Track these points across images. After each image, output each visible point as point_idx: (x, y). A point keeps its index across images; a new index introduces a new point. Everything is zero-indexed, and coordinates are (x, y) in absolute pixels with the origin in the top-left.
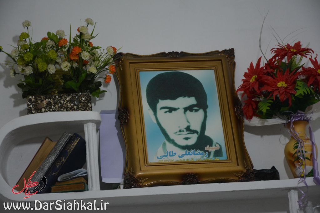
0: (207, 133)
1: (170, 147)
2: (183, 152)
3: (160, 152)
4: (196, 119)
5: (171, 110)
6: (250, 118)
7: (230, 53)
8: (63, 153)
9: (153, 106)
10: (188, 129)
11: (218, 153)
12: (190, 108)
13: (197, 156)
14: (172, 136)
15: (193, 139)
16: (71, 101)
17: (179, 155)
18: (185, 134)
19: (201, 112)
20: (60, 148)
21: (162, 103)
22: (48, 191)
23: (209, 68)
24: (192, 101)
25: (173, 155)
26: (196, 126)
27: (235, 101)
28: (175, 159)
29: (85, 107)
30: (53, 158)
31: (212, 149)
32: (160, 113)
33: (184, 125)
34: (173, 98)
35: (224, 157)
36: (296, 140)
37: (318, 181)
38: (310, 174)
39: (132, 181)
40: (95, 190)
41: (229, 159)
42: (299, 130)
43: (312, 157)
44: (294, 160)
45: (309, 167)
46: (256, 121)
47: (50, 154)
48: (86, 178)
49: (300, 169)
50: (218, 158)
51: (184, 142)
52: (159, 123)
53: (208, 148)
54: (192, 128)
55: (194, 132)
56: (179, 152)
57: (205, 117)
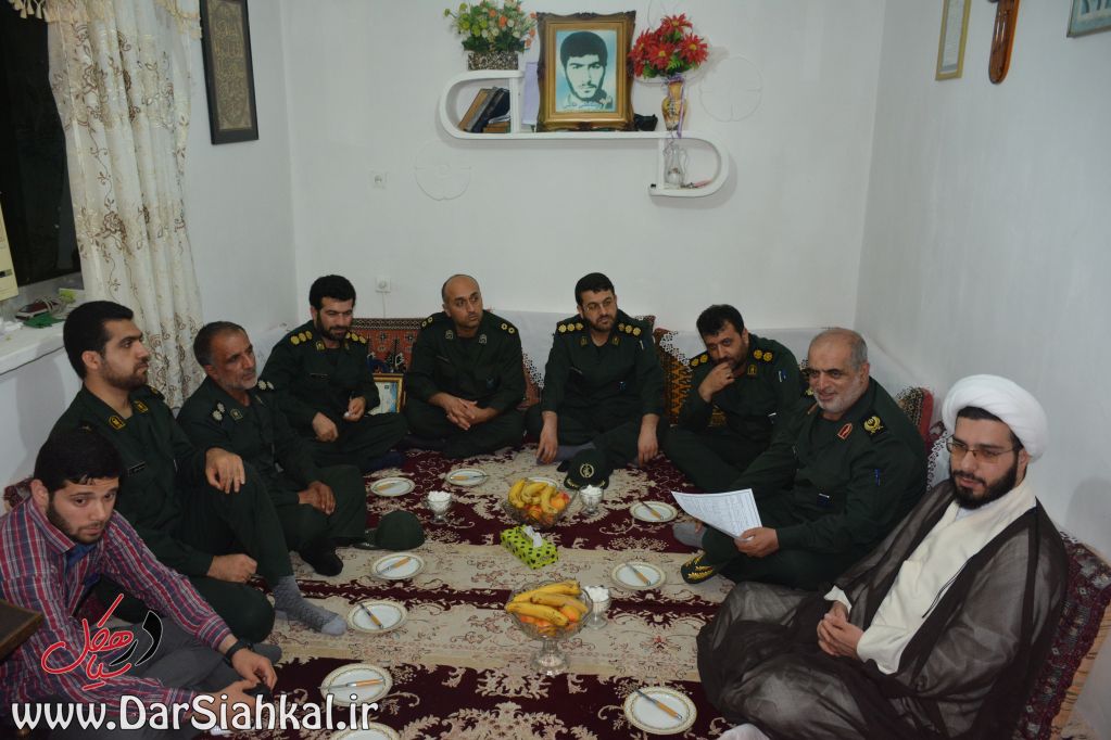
1: (574, 99)
2: (583, 103)
3: (566, 103)
4: (596, 74)
5: (578, 66)
6: (639, 75)
7: (632, 15)
8: (491, 104)
9: (565, 63)
10: (589, 83)
11: (609, 105)
12: (593, 65)
13: (593, 107)
14: (576, 90)
15: (592, 92)
16: (501, 59)
17: (579, 106)
18: (586, 88)
19: (601, 69)
20: (489, 100)
21: (572, 60)
22: (482, 131)
23: (613, 28)
24: (595, 58)
25: (575, 105)
26: (596, 82)
27: (629, 61)
28: (576, 109)
30: (485, 107)
31: (605, 101)
32: (569, 68)
33: (587, 80)
34: (581, 55)
35: (613, 109)
36: (670, 100)
37: (679, 135)
38: (676, 128)
39: (542, 127)
40: (516, 132)
41: (617, 111)
42: (675, 89)
43: (682, 114)
44: (666, 115)
45: (676, 122)
46: (642, 78)
47: (483, 103)
48: (509, 122)
49: (672, 123)
50: (610, 110)
51: (584, 95)
52: (567, 78)
53: (602, 101)
54: (593, 83)
55: (594, 86)
56: (580, 103)
57: (604, 74)
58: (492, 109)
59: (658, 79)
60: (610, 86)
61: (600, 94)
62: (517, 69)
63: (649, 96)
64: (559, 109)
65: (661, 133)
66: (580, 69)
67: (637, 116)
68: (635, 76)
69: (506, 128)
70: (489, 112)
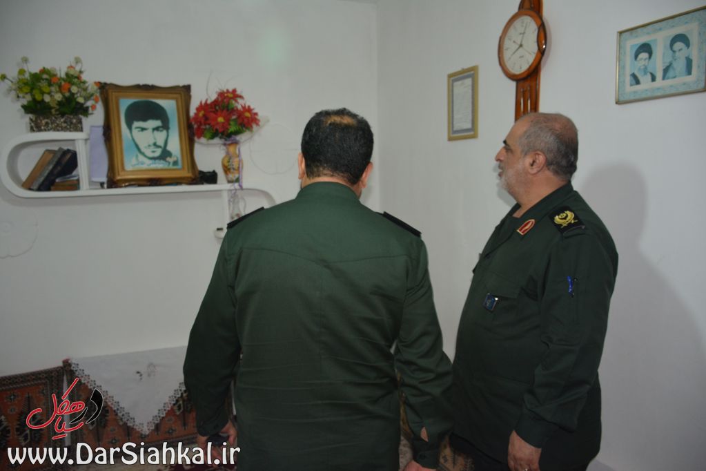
0: (169, 148)
1: (141, 158)
2: (151, 162)
3: (134, 161)
4: (160, 137)
5: (143, 129)
6: (199, 137)
7: (187, 88)
8: (58, 163)
9: (130, 126)
10: (155, 144)
11: (175, 163)
12: (157, 129)
13: (160, 165)
14: (143, 149)
15: (158, 152)
16: (65, 122)
17: (147, 164)
18: (153, 148)
19: (165, 132)
20: (56, 160)
21: (136, 124)
22: (49, 189)
23: (172, 98)
24: (158, 123)
25: (143, 163)
26: (161, 143)
27: (189, 126)
28: (144, 167)
29: (78, 127)
30: (51, 167)
31: (171, 160)
32: (135, 132)
33: (152, 142)
34: (145, 120)
35: (180, 166)
36: (229, 157)
37: (241, 186)
38: (238, 180)
39: (113, 183)
40: (85, 190)
41: (183, 168)
42: (231, 149)
43: (239, 170)
44: (227, 170)
45: (237, 176)
46: (203, 140)
47: (49, 163)
48: (78, 180)
49: (231, 176)
50: (175, 167)
51: (151, 155)
52: (133, 140)
53: (168, 159)
54: (158, 144)
55: (159, 147)
56: (147, 161)
57: (168, 136)
58: (59, 168)
59: (217, 140)
60: (175, 146)
61: (165, 154)
62: (81, 130)
63: (209, 155)
64: (128, 167)
65: (222, 185)
66: (145, 132)
67: (201, 172)
68: (196, 138)
69: (75, 186)
70: (56, 172)
